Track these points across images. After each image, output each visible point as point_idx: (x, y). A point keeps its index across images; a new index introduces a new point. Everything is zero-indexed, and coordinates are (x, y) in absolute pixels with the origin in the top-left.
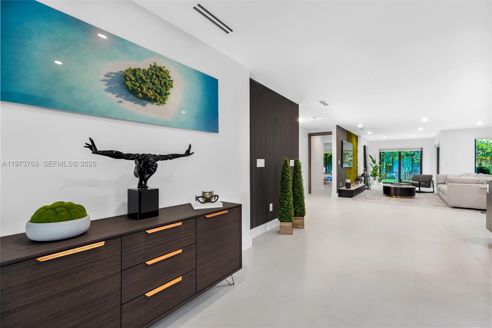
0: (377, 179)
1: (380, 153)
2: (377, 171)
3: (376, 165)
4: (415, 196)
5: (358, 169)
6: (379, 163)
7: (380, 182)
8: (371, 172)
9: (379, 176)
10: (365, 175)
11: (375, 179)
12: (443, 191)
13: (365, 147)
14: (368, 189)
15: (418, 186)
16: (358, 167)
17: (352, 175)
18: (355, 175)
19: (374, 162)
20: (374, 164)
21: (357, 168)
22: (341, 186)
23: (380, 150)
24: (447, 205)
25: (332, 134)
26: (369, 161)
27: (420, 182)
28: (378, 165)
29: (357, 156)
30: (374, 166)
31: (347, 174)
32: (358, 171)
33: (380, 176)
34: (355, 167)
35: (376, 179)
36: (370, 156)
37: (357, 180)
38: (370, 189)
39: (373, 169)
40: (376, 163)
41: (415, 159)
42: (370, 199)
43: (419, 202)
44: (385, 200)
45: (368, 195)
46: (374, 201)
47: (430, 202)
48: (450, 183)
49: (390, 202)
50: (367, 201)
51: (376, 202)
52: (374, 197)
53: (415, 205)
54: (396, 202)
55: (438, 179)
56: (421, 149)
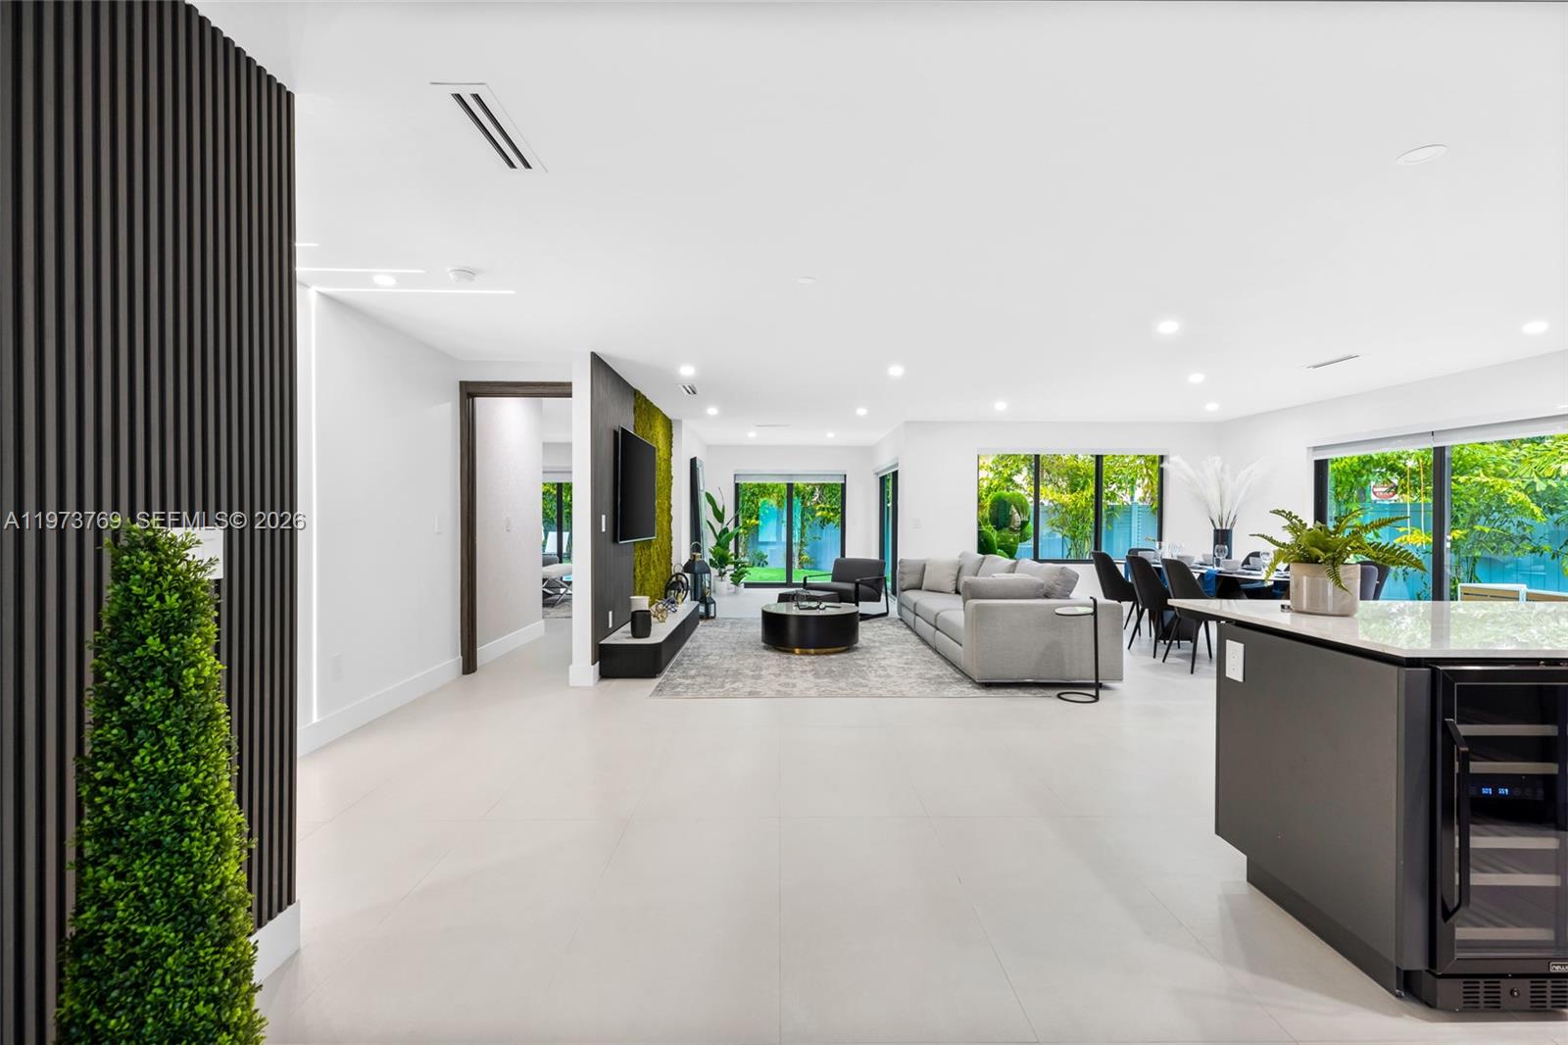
0: (729, 573)
1: (736, 487)
2: (728, 548)
3: (724, 527)
4: (856, 642)
5: (673, 543)
6: (733, 520)
7: (736, 583)
9: (732, 563)
10: (696, 568)
11: (722, 575)
12: (936, 621)
13: (693, 462)
14: (707, 616)
15: (853, 597)
16: (673, 535)
17: (653, 572)
18: (661, 569)
19: (720, 516)
20: (720, 524)
21: (670, 539)
22: (610, 626)
23: (735, 475)
24: (964, 675)
25: (570, 395)
26: (706, 513)
27: (857, 584)
28: (731, 528)
29: (669, 498)
30: (718, 528)
31: (635, 570)
32: (673, 551)
33: (736, 565)
34: (662, 539)
35: (725, 573)
36: (708, 495)
37: (670, 588)
38: (713, 618)
39: (716, 542)
40: (726, 522)
42: (726, 677)
43: (880, 672)
44: (776, 670)
45: (711, 654)
46: (740, 685)
47: (906, 664)
48: (973, 598)
49: (795, 681)
50: (714, 688)
51: (749, 690)
52: (734, 659)
53: (878, 689)
54: (813, 680)
55: (904, 574)
56: (843, 477)
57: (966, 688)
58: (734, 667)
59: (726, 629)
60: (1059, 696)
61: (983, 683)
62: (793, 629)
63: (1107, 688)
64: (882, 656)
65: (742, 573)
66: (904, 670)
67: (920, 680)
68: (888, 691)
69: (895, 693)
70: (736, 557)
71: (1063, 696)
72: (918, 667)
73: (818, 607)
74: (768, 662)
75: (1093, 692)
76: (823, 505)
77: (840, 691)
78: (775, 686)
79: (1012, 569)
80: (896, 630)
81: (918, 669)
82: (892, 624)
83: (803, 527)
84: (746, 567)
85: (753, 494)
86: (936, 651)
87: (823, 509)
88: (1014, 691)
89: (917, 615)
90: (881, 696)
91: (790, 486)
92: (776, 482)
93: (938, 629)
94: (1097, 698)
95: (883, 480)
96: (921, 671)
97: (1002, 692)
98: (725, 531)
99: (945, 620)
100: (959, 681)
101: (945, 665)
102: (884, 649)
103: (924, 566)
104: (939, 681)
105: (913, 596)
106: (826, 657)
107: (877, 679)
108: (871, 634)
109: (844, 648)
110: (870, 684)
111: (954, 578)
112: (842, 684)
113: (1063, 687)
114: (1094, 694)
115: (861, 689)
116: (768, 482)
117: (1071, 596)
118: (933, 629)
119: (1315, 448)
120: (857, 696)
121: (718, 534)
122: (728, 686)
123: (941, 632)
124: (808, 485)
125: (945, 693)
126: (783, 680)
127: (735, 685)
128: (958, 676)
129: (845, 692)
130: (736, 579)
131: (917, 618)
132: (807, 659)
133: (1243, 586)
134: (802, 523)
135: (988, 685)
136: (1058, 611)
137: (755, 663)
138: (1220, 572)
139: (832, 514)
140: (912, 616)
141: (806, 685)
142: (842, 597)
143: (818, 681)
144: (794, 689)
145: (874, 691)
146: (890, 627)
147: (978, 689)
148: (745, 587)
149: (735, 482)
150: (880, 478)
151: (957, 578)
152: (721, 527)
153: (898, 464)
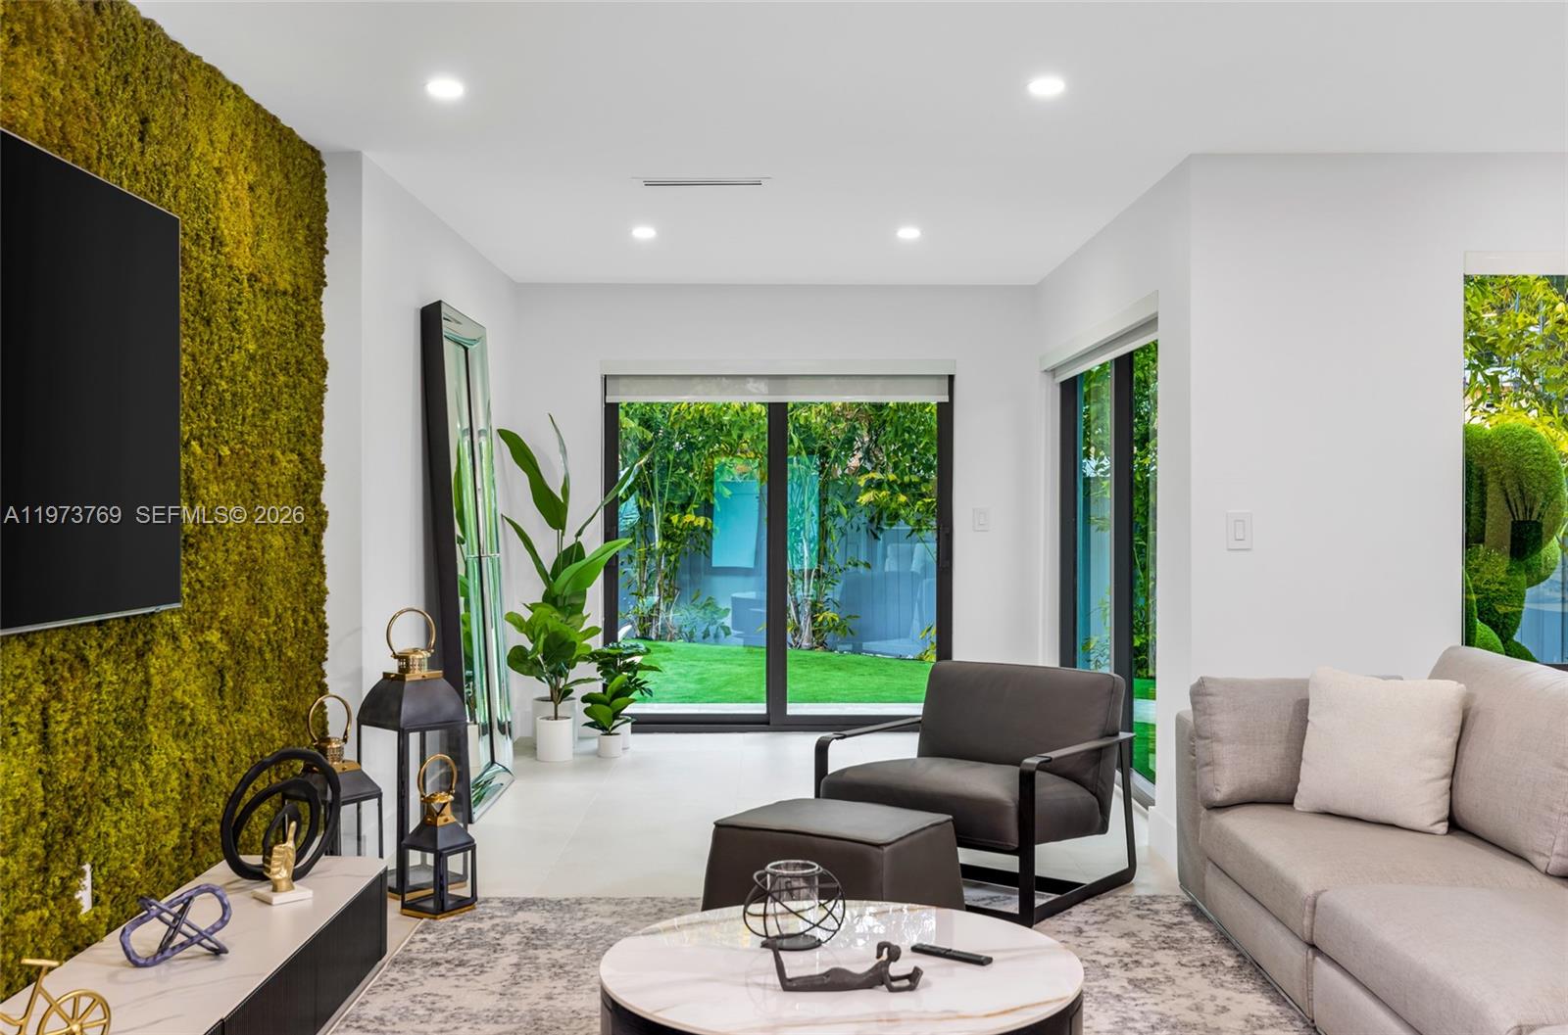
0: (579, 691)
1: (611, 411)
2: (581, 609)
3: (569, 541)
6: (599, 519)
8: (515, 620)
11: (561, 695)
13: (431, 319)
19: (553, 509)
20: (556, 532)
23: (605, 380)
27: (1027, 780)
28: (593, 542)
30: (554, 553)
33: (606, 663)
39: (536, 590)
40: (573, 520)
41: (862, 482)
55: (1219, 741)
56: (946, 382)
65: (626, 688)
70: (610, 634)
76: (877, 476)
83: (824, 534)
84: (637, 669)
87: (879, 485)
91: (778, 413)
95: (1071, 392)
98: (573, 554)
103: (1302, 708)
105: (1249, 829)
121: (549, 569)
123: (1332, 961)
130: (604, 714)
134: (822, 524)
139: (903, 498)
148: (633, 732)
149: (610, 400)
150: (1064, 385)
151: (1453, 774)
152: (560, 542)
153: (1151, 323)
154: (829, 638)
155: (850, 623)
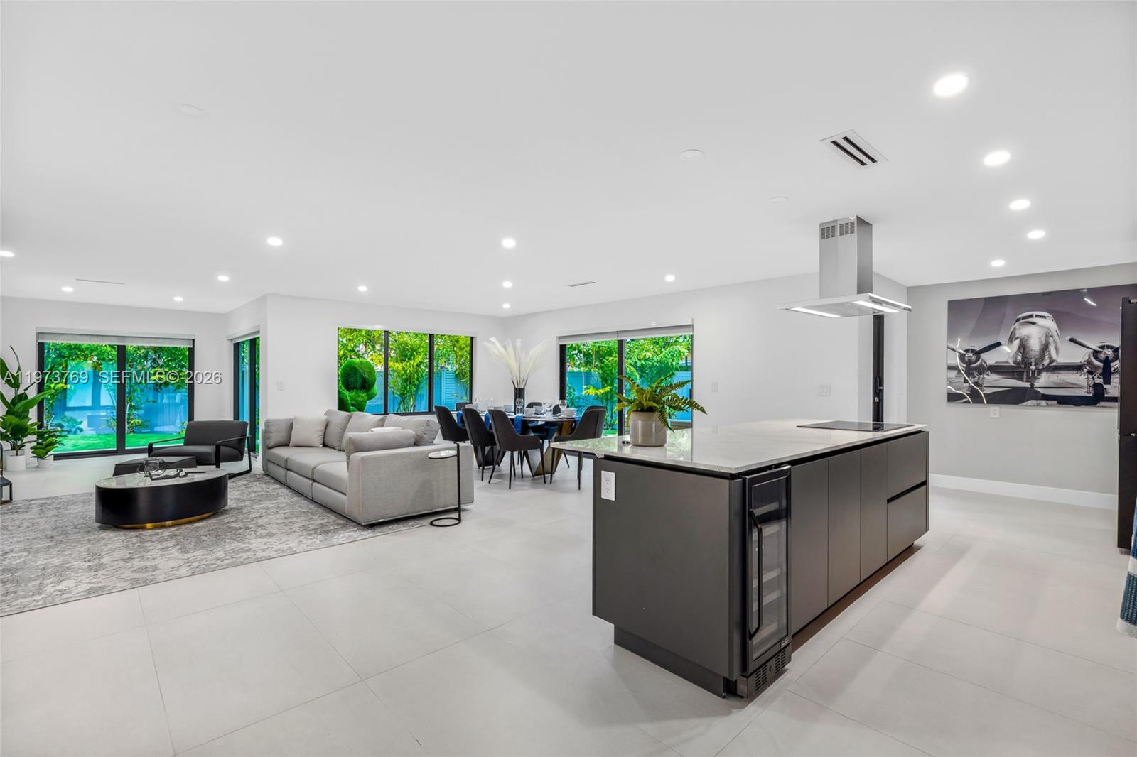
0: (28, 446)
1: (41, 347)
2: (27, 417)
3: (20, 392)
4: (226, 504)
6: (35, 386)
7: (40, 456)
9: (34, 433)
12: (313, 473)
15: (213, 460)
23: (38, 334)
24: (349, 520)
27: (218, 447)
28: (32, 393)
33: (40, 436)
35: (22, 446)
39: (3, 411)
40: (22, 385)
42: (44, 577)
43: (260, 531)
44: (124, 554)
45: (12, 551)
46: (71, 583)
47: (286, 518)
48: (356, 452)
49: (156, 562)
50: (25, 597)
51: (88, 587)
52: (54, 551)
53: (263, 550)
54: (180, 556)
55: (271, 432)
56: (192, 341)
57: (354, 533)
58: (55, 561)
59: (33, 514)
60: (431, 524)
61: (367, 525)
62: (143, 503)
63: (465, 510)
64: (258, 515)
65: (52, 444)
66: (286, 525)
67: (305, 533)
68: (276, 551)
69: (283, 551)
70: (41, 426)
71: (434, 523)
72: (299, 520)
73: (177, 475)
74: (110, 546)
75: (456, 515)
77: (219, 562)
78: (127, 574)
79: (381, 424)
80: (264, 486)
81: (299, 522)
82: (258, 480)
84: (57, 437)
85: (60, 356)
86: (313, 501)
88: (395, 526)
89: (288, 470)
90: (269, 558)
91: (121, 348)
92: (96, 344)
93: (315, 481)
94: (459, 520)
95: (237, 347)
96: (304, 523)
97: (385, 528)
98: (22, 397)
99: (323, 473)
100: (343, 527)
101: (325, 514)
102: (257, 506)
103: (292, 424)
104: (324, 530)
105: (282, 452)
106: (190, 526)
107: (259, 540)
108: (237, 493)
109: (211, 513)
110: (253, 546)
111: (321, 433)
112: (220, 554)
113: (432, 516)
114: (457, 517)
115: (245, 555)
116: (85, 343)
117: (434, 442)
118: (310, 482)
119: (560, 337)
120: (242, 564)
121: (9, 402)
122: (49, 589)
123: (320, 483)
124: (139, 348)
125: (335, 541)
126: (137, 563)
127: (62, 586)
128: (341, 522)
129: (225, 562)
130: (41, 452)
131: (289, 472)
132: (165, 533)
133: (530, 425)
135: (372, 526)
136: (430, 455)
137: (89, 549)
138: (524, 417)
140: (282, 471)
141: (172, 564)
142: (200, 460)
143: (187, 556)
144: (157, 572)
145: (260, 554)
146: (257, 483)
147: (364, 530)
148: (54, 460)
149: (40, 341)
150: (235, 344)
151: (324, 434)
152: (16, 392)
153: (258, 332)
154: (136, 430)
155: (146, 423)
